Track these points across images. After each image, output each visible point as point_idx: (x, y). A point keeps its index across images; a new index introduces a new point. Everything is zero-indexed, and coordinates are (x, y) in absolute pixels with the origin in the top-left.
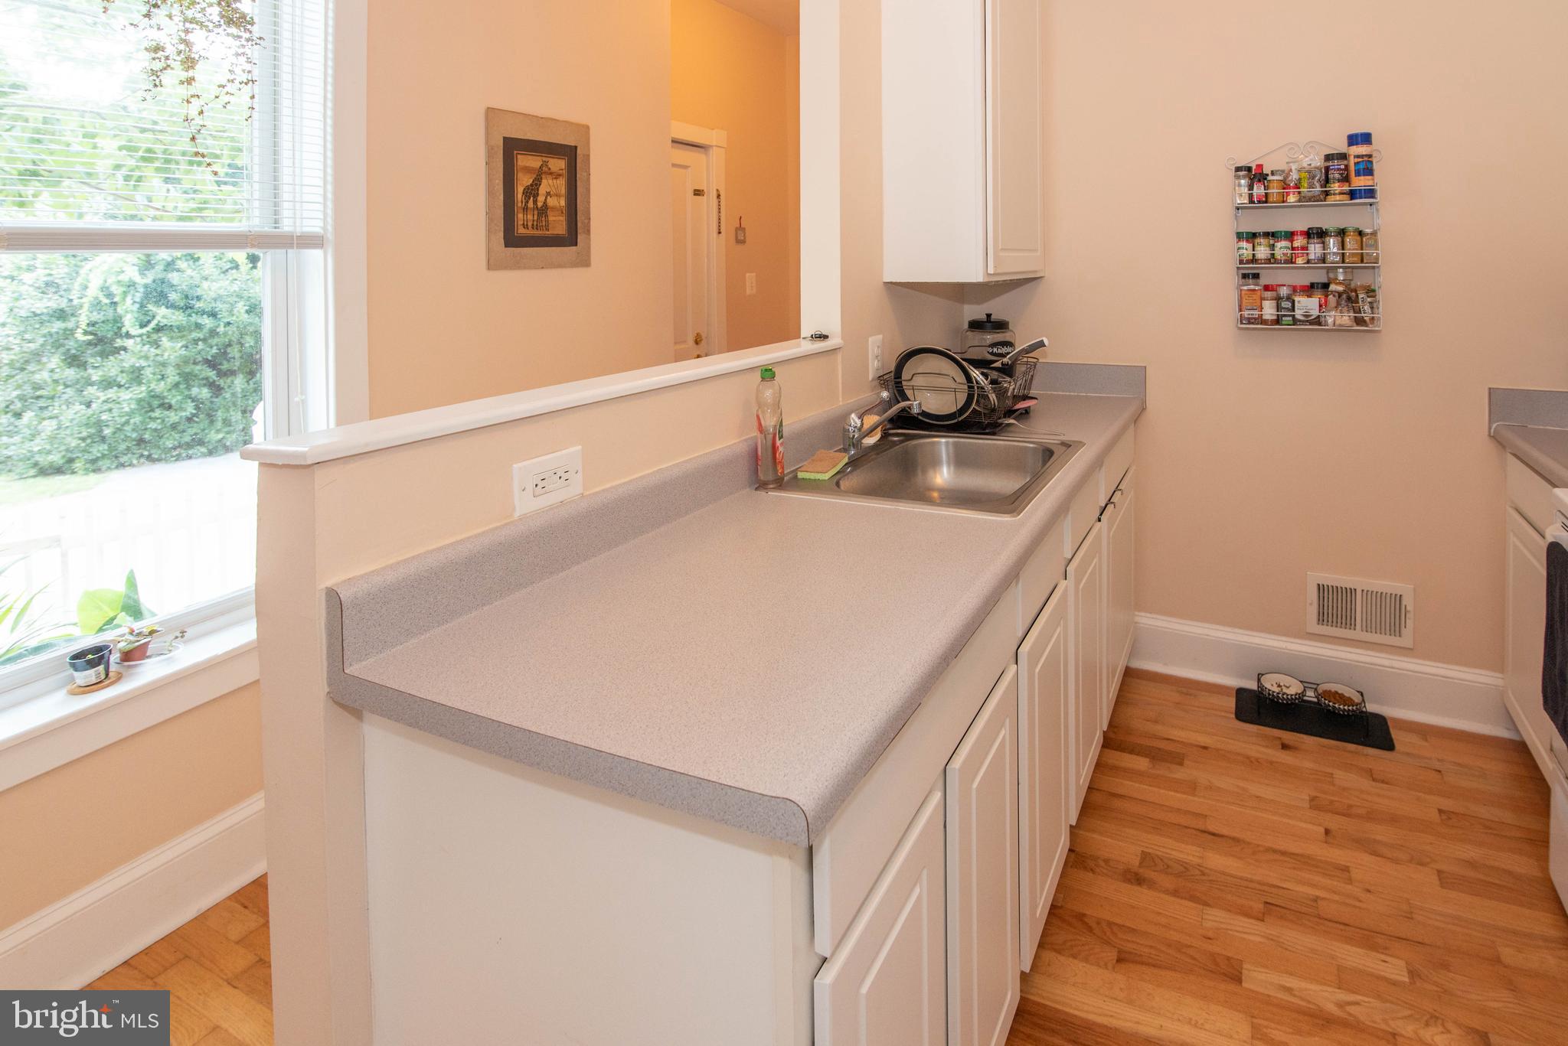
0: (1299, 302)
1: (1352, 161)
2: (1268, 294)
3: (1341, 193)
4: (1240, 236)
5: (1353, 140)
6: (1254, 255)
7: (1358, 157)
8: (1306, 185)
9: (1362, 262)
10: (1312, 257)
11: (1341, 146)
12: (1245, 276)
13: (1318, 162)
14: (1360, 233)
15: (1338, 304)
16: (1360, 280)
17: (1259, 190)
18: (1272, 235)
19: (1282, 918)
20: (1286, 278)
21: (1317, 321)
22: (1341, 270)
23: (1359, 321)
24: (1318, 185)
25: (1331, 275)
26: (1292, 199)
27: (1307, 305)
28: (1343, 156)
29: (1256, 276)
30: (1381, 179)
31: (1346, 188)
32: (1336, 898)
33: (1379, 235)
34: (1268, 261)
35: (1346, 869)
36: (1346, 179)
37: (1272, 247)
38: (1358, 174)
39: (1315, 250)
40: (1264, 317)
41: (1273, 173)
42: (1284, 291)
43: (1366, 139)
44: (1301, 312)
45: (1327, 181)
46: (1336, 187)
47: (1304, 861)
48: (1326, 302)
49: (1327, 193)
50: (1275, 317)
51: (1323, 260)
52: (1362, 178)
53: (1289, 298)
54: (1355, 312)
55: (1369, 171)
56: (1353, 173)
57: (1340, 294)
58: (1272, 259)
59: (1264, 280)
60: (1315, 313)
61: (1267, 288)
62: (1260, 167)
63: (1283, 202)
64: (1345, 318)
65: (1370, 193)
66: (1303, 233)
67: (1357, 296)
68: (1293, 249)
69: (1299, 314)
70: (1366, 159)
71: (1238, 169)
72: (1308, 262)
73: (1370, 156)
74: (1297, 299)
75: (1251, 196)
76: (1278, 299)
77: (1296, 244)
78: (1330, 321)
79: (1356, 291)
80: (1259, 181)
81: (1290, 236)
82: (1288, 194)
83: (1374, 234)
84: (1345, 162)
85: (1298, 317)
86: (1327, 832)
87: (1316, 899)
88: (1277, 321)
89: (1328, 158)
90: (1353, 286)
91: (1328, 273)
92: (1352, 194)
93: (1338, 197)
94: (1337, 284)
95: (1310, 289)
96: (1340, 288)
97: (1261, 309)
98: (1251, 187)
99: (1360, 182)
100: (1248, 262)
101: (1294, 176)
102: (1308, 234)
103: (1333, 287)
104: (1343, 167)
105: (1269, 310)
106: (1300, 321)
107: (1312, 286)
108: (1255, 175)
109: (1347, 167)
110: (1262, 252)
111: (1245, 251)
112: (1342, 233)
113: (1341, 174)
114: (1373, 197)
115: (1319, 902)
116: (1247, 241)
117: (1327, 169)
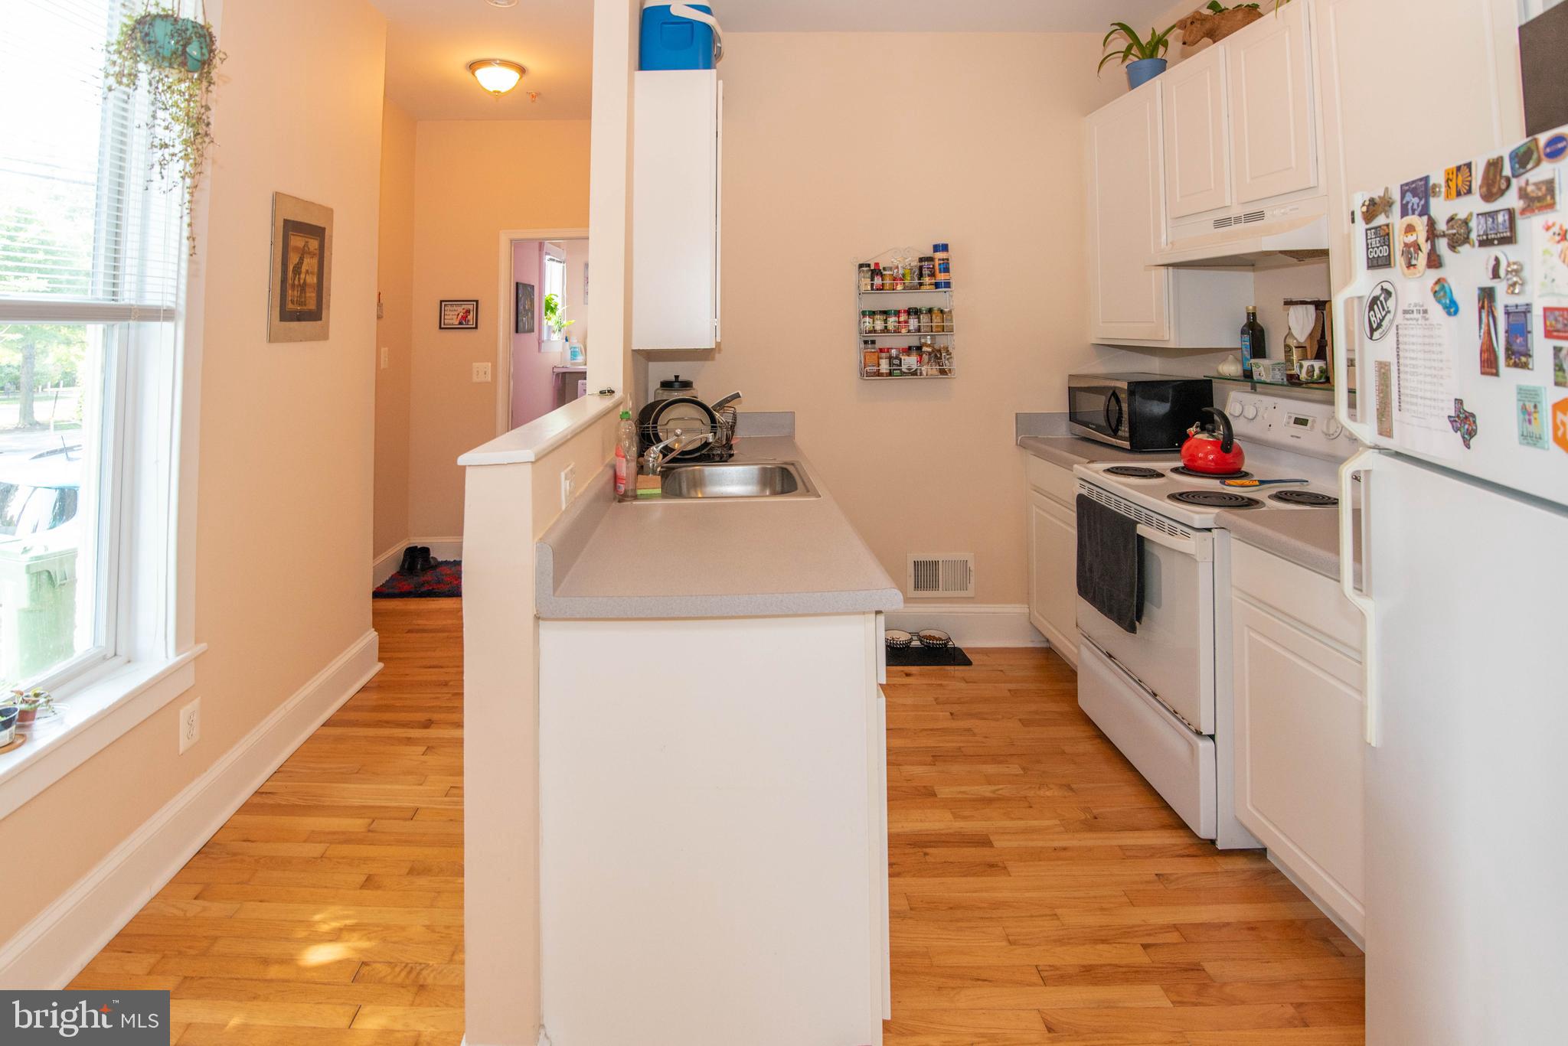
0: (904, 360)
1: (937, 262)
2: (884, 355)
3: (931, 284)
4: (864, 314)
5: (936, 248)
6: (873, 327)
7: (940, 260)
8: (909, 278)
9: (943, 331)
10: (911, 328)
11: (929, 253)
12: (866, 342)
13: (915, 263)
14: (942, 311)
15: (929, 360)
16: (941, 341)
17: (878, 281)
18: (885, 313)
19: (945, 761)
20: (895, 343)
21: (914, 373)
22: (929, 337)
23: (943, 372)
24: (916, 278)
25: (923, 341)
26: (900, 287)
27: (910, 361)
28: (931, 259)
29: (873, 342)
30: (954, 275)
31: (933, 281)
32: (969, 744)
33: (953, 312)
34: (882, 331)
35: (969, 730)
36: (932, 275)
37: (886, 321)
38: (940, 272)
39: (913, 323)
40: (881, 371)
41: (884, 269)
42: (894, 352)
43: (945, 248)
44: (906, 367)
45: (921, 275)
46: (927, 280)
47: (944, 731)
48: (921, 360)
49: (921, 284)
50: (888, 371)
51: (919, 330)
52: (942, 274)
53: (897, 357)
54: (939, 366)
55: (946, 270)
56: (937, 271)
57: (930, 353)
58: (886, 330)
59: (878, 345)
60: (914, 367)
61: (881, 350)
62: (877, 264)
63: (893, 290)
64: (934, 370)
65: (948, 285)
66: (905, 311)
67: (941, 355)
68: (899, 322)
69: (904, 368)
70: (946, 261)
71: (861, 266)
72: (909, 331)
73: (948, 259)
74: (903, 358)
75: (872, 285)
76: (890, 358)
77: (902, 319)
78: (924, 373)
79: (939, 351)
80: (877, 275)
81: (897, 313)
82: (897, 284)
83: (950, 312)
84: (932, 263)
85: (904, 370)
86: (952, 714)
87: (960, 748)
88: (890, 374)
89: (921, 260)
90: (937, 347)
91: (920, 339)
92: (937, 285)
93: (928, 287)
94: (927, 346)
95: (908, 350)
96: (929, 350)
97: (879, 365)
98: (872, 280)
99: (941, 277)
100: (870, 332)
101: (901, 271)
102: (909, 312)
103: (925, 349)
104: (931, 266)
105: (884, 366)
106: (904, 373)
107: (910, 348)
108: (876, 272)
109: (933, 268)
110: (879, 325)
111: (868, 324)
112: (930, 311)
113: (931, 271)
114: (949, 287)
115: (962, 749)
116: (869, 317)
117: (921, 268)
